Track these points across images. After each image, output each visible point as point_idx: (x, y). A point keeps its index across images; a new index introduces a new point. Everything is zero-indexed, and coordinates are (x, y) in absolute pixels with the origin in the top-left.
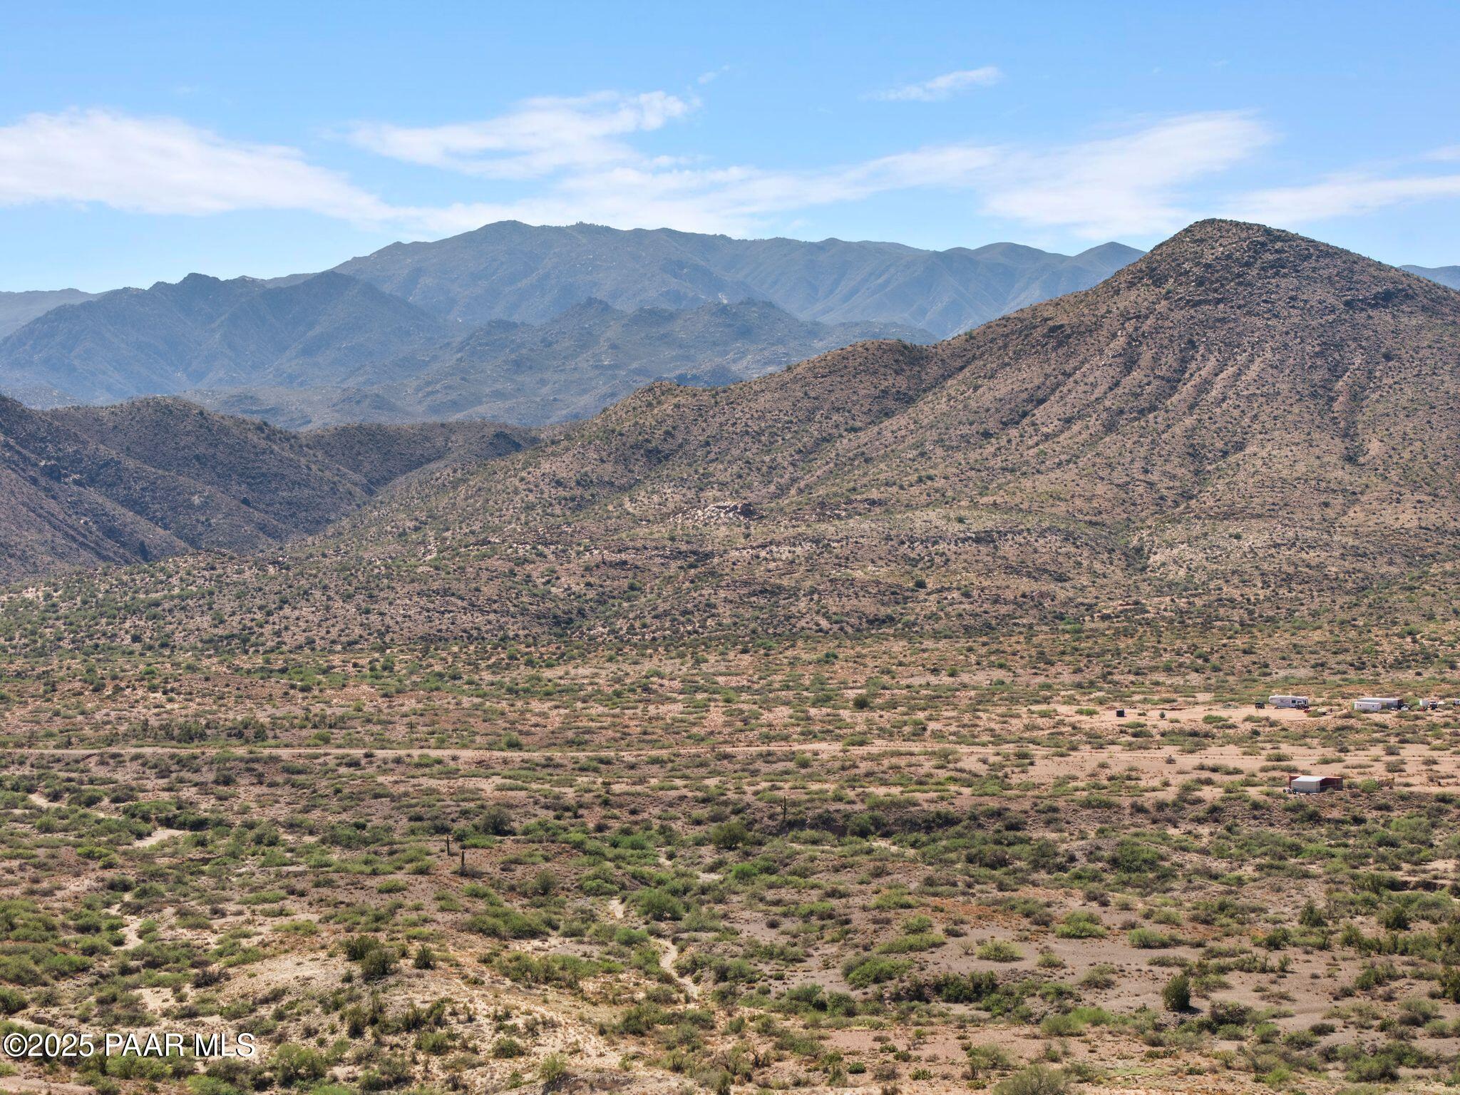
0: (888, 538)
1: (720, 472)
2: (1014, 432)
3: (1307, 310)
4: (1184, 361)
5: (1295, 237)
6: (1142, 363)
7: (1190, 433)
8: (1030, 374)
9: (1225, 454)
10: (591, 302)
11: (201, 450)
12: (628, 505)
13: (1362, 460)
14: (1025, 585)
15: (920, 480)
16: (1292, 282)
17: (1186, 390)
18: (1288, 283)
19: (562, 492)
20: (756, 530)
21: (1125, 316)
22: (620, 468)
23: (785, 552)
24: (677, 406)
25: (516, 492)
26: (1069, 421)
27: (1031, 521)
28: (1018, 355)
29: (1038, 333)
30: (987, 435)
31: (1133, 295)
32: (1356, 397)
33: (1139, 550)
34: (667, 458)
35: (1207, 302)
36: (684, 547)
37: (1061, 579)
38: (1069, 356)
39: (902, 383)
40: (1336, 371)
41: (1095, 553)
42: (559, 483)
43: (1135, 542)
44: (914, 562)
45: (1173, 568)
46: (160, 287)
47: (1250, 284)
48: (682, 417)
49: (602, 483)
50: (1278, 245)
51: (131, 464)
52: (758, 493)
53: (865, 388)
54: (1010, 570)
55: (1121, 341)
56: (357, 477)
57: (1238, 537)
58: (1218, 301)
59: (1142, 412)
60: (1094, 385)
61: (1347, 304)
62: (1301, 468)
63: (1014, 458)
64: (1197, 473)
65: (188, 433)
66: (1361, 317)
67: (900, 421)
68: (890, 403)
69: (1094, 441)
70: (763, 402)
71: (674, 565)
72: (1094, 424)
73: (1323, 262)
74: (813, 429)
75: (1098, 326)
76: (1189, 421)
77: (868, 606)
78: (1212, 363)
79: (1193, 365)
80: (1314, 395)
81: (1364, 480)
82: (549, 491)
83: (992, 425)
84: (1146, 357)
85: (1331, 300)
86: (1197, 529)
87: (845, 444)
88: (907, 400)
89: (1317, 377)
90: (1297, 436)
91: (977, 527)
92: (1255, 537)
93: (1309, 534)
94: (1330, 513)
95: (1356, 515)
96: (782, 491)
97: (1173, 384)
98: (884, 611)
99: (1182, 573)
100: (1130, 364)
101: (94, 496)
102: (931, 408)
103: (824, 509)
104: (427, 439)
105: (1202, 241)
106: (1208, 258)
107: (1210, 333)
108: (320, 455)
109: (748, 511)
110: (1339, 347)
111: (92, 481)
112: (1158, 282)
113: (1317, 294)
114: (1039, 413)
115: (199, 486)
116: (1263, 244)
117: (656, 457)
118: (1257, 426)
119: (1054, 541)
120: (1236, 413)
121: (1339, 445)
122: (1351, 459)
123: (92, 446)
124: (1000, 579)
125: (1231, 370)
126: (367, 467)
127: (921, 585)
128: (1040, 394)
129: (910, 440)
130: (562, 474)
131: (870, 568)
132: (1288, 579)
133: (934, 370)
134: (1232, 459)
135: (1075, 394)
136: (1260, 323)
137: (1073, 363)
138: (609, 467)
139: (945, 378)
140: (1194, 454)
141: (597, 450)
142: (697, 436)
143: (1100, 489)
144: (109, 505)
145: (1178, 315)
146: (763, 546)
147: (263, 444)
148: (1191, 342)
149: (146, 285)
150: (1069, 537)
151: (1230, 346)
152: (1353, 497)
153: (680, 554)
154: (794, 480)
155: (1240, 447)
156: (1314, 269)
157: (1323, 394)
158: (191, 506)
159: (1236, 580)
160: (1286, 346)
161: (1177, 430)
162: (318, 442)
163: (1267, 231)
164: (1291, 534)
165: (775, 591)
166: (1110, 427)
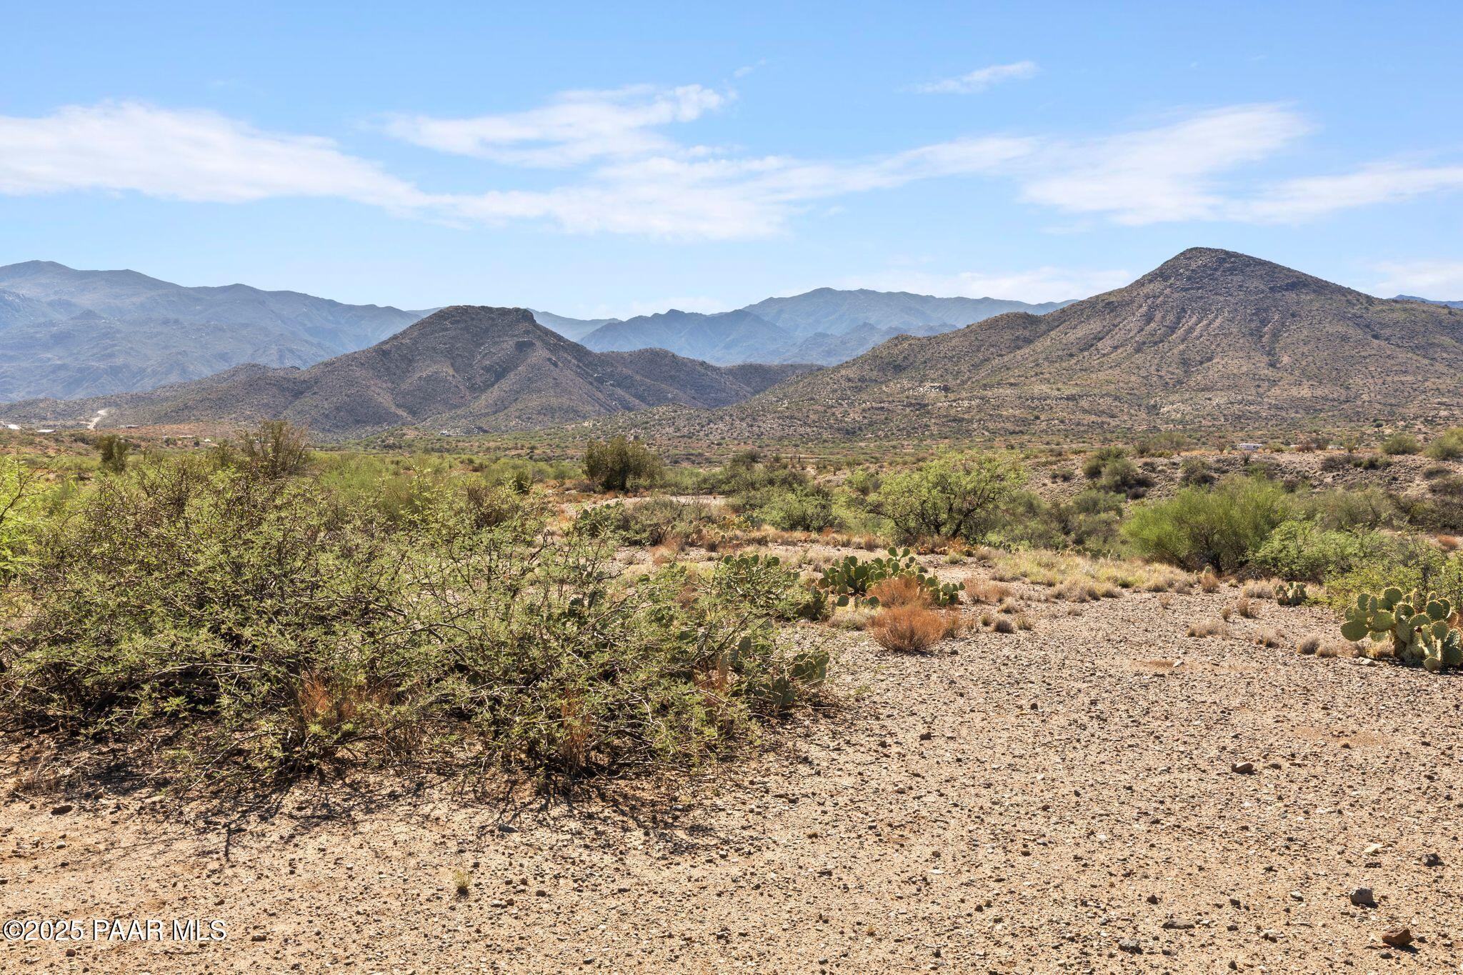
0: (1020, 397)
1: (932, 374)
2: (1086, 353)
3: (1248, 292)
4: (1179, 319)
5: (1242, 255)
6: (1156, 319)
7: (1182, 353)
8: (1095, 326)
9: (1201, 363)
10: (865, 325)
11: (673, 373)
12: (884, 388)
13: (1278, 366)
14: (1093, 418)
15: (1036, 374)
16: (1240, 278)
17: (1180, 332)
18: (1238, 279)
19: (851, 384)
20: (951, 396)
21: (1147, 297)
22: (881, 374)
23: (966, 404)
24: (910, 345)
25: (828, 384)
26: (1116, 348)
27: (1096, 391)
28: (1089, 318)
29: (1099, 306)
30: (1071, 355)
31: (1151, 286)
32: (1275, 336)
33: (1154, 406)
34: (904, 369)
35: (1192, 289)
36: (913, 401)
37: (1113, 416)
38: (1116, 317)
39: (1027, 333)
40: (1264, 322)
41: (1131, 406)
42: (850, 380)
43: (1152, 402)
44: (1034, 409)
45: (1174, 413)
46: (656, 316)
47: (1217, 279)
48: (913, 350)
49: (871, 380)
50: (1233, 259)
51: (638, 378)
52: (952, 383)
53: (1008, 335)
54: (1085, 411)
55: (1145, 308)
56: (748, 389)
57: (1210, 399)
58: (1199, 288)
59: (1156, 343)
60: (1130, 331)
61: (1270, 288)
62: (1244, 369)
63: (1086, 365)
64: (1186, 372)
65: (666, 365)
66: (1278, 295)
67: (1026, 351)
68: (1020, 343)
69: (1129, 356)
70: (954, 342)
71: (908, 410)
72: (1129, 349)
73: (1257, 268)
74: (980, 355)
75: (1132, 301)
76: (1182, 347)
77: (1009, 426)
78: (1194, 319)
79: (1184, 320)
80: (1251, 334)
81: (1280, 375)
82: (845, 384)
83: (1074, 350)
84: (1158, 315)
85: (1262, 287)
86: (1187, 396)
87: (996, 361)
88: (1029, 341)
89: (1253, 325)
90: (1241, 354)
91: (1067, 393)
92: (1219, 399)
93: (1250, 398)
94: (1261, 390)
95: (1276, 391)
96: (964, 382)
97: (1173, 330)
98: (1017, 429)
99: (1179, 416)
100: (1149, 319)
101: (619, 391)
102: (1040, 345)
103: (985, 387)
104: (784, 372)
105: (1190, 258)
106: (1194, 266)
107: (1194, 304)
108: (731, 378)
109: (946, 389)
110: (1266, 310)
111: (619, 385)
112: (1166, 279)
113: (1253, 284)
114: (1100, 345)
115: (671, 389)
116: (1224, 259)
117: (898, 369)
118: (1219, 349)
119: (1109, 400)
120: (1208, 343)
121: (1266, 359)
122: (1272, 365)
123: (619, 369)
124: (1079, 415)
125: (1205, 322)
126: (754, 384)
127: (1037, 418)
128: (1100, 335)
129: (1031, 359)
130: (852, 376)
131: (1011, 411)
132: (1240, 417)
133: (1043, 327)
134: (1205, 365)
135: (1119, 336)
136: (1222, 299)
137: (1118, 320)
138: (875, 373)
139: (1049, 331)
140: (1185, 363)
141: (869, 365)
142: (920, 358)
143: (1133, 378)
144: (627, 396)
145: (1176, 295)
146: (955, 401)
147: (703, 371)
148: (1183, 309)
149: (649, 315)
150: (1116, 398)
151: (1205, 311)
152: (1274, 383)
153: (910, 405)
154: (969, 378)
155: (1210, 359)
156: (1252, 271)
157: (1257, 334)
158: (667, 399)
159: (1209, 418)
160: (1236, 310)
161: (1175, 351)
162: (731, 372)
163: (1227, 253)
164: (1240, 397)
165: (961, 420)
166: (1138, 350)
